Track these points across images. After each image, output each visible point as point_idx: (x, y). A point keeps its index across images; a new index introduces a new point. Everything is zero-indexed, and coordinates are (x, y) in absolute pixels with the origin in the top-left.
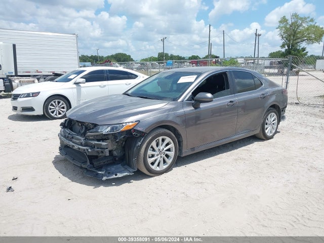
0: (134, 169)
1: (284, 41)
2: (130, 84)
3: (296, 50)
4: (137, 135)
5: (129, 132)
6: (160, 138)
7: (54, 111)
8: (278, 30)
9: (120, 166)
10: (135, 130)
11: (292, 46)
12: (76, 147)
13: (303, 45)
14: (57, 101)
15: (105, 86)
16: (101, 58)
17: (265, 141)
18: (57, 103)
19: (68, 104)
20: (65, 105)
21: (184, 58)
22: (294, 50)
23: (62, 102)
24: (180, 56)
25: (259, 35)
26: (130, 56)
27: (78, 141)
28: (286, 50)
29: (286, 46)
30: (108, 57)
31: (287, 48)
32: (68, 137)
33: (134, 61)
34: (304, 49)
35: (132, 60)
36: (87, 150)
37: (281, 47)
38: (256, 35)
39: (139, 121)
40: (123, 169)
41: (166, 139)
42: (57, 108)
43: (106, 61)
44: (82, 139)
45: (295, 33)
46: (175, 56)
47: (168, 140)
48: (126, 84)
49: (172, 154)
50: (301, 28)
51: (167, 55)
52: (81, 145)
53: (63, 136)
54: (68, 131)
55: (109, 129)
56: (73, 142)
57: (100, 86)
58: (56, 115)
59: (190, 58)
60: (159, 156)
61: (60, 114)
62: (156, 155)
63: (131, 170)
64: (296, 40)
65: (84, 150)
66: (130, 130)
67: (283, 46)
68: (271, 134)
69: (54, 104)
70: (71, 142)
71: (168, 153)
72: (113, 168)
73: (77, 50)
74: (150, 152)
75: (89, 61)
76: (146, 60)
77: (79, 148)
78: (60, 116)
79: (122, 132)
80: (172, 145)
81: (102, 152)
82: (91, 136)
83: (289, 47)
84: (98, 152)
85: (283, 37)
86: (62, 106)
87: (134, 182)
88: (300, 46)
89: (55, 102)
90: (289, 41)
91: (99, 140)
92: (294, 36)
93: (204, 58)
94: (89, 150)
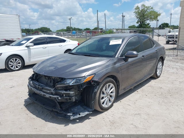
0: (92, 109)
1: (138, 19)
2: (61, 46)
3: (144, 24)
4: (94, 84)
5: (89, 83)
6: (108, 85)
7: (13, 66)
8: (135, 13)
9: (79, 107)
10: (93, 81)
11: (143, 22)
12: (48, 96)
13: (148, 22)
14: (14, 59)
15: (46, 48)
16: (32, 30)
17: (157, 79)
18: (14, 60)
19: (22, 60)
20: (20, 61)
21: (81, 30)
22: (143, 25)
23: (18, 59)
24: (79, 28)
25: (124, 16)
26: (49, 29)
27: (49, 91)
28: (139, 24)
29: (139, 22)
30: (36, 30)
31: (139, 23)
32: (38, 88)
33: (52, 31)
34: (148, 24)
35: (51, 31)
36: (58, 98)
37: (137, 23)
38: (123, 17)
39: (95, 74)
40: (83, 109)
41: (110, 85)
42: (15, 64)
43: (35, 32)
44: (52, 90)
45: (143, 15)
46: (76, 29)
47: (112, 85)
48: (59, 46)
49: (114, 94)
50: (146, 12)
51: (72, 28)
52: (52, 94)
53: (33, 87)
54: (36, 83)
55: (74, 81)
56: (44, 92)
57: (43, 48)
58: (14, 68)
59: (85, 30)
60: (107, 97)
61: (17, 67)
62: (105, 97)
63: (90, 110)
64: (144, 19)
65: (55, 98)
66: (90, 81)
67: (138, 22)
68: (159, 75)
69: (12, 61)
70: (41, 92)
71: (111, 94)
72: (76, 109)
73: (20, 25)
74: (102, 96)
75: (24, 32)
76: (59, 31)
77: (50, 97)
78: (17, 69)
79: (84, 83)
80: (114, 89)
81: (70, 99)
82: (60, 87)
83: (140, 23)
84: (66, 99)
85: (137, 18)
86: (19, 62)
87: (92, 118)
88: (146, 23)
89: (13, 60)
90: (141, 19)
91: (66, 90)
92: (143, 17)
93: (93, 30)
94: (60, 98)
